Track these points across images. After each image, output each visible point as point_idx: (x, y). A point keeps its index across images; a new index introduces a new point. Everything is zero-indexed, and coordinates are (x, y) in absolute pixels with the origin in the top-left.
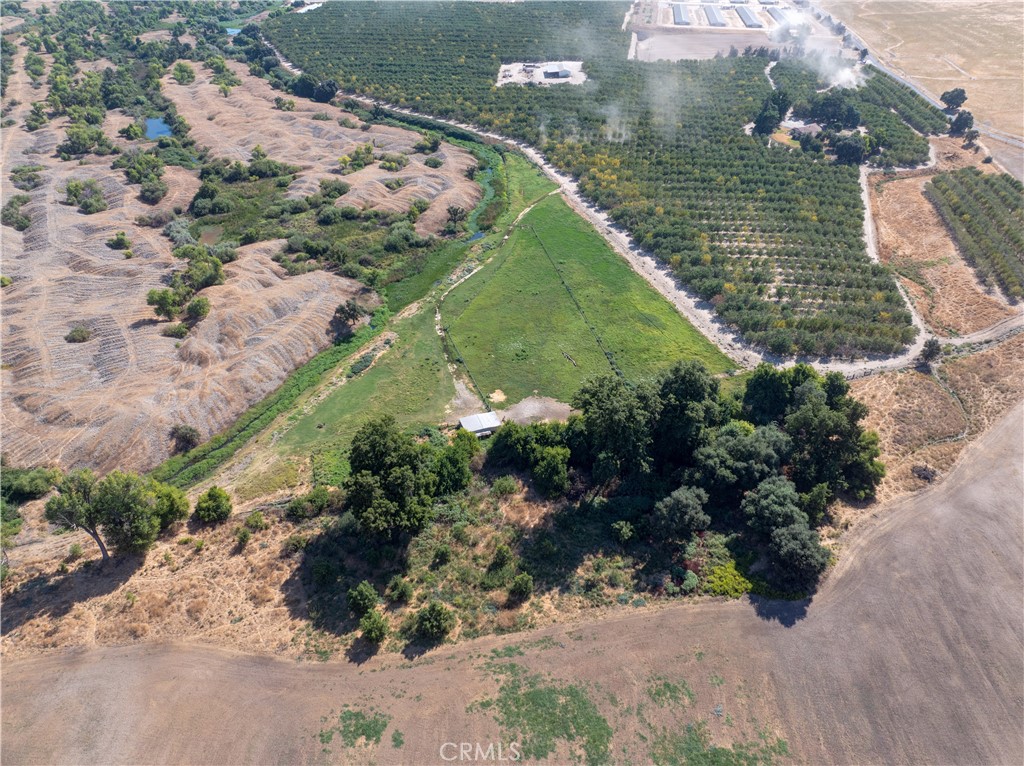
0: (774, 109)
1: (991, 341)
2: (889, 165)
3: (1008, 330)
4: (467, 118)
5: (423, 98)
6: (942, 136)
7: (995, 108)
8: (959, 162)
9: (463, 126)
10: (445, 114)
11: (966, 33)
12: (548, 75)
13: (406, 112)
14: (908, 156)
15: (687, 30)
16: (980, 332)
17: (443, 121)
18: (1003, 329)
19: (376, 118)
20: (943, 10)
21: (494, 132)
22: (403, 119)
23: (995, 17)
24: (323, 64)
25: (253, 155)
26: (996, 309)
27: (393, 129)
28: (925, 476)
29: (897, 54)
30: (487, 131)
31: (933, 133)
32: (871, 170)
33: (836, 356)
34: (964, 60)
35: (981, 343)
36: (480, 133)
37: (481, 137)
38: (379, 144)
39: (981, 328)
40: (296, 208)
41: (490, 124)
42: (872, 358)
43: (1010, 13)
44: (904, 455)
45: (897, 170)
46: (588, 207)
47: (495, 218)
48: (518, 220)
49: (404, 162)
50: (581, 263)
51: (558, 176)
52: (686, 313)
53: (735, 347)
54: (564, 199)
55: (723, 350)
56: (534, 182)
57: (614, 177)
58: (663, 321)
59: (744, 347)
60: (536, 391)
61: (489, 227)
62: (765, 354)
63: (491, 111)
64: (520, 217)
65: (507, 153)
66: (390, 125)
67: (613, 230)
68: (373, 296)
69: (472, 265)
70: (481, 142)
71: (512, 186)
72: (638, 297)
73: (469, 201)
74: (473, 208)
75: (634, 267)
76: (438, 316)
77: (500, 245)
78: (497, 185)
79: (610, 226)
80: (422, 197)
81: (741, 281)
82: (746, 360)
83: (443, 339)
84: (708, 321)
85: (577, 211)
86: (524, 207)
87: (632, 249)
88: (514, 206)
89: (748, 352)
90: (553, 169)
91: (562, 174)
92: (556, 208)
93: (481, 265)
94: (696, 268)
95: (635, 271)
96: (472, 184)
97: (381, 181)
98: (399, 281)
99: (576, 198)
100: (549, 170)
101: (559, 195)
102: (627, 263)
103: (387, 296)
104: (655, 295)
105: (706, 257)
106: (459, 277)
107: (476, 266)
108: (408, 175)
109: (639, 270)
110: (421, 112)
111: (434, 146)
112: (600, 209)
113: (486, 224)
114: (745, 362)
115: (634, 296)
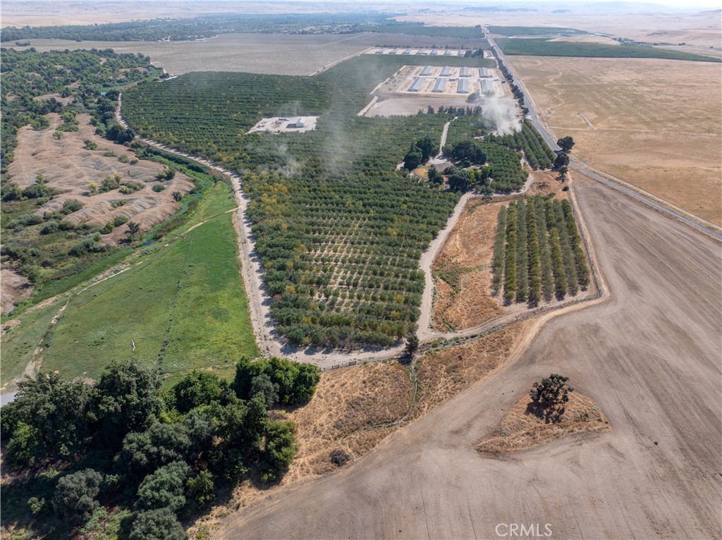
0: (418, 151)
1: (476, 336)
2: (489, 192)
3: (492, 327)
4: (208, 155)
5: (186, 142)
6: (546, 170)
7: (597, 150)
8: (547, 189)
9: (203, 162)
10: (194, 153)
11: (608, 98)
12: (289, 126)
14: (504, 185)
15: (413, 95)
16: (473, 328)
17: (192, 158)
18: (489, 326)
20: (606, 83)
21: (221, 166)
23: (637, 89)
24: (139, 118)
25: (36, 182)
26: (492, 309)
28: (338, 460)
29: (553, 112)
30: (216, 165)
31: (541, 168)
32: (473, 196)
33: (339, 347)
34: (596, 116)
35: (467, 338)
36: (211, 167)
37: (210, 169)
38: (133, 175)
39: (475, 324)
40: (31, 221)
41: (219, 160)
42: (366, 350)
43: (648, 86)
44: (335, 439)
45: (495, 195)
46: (245, 223)
47: (169, 230)
48: (186, 232)
49: (138, 187)
50: (206, 267)
51: (242, 199)
52: (252, 309)
53: (268, 338)
54: (233, 216)
55: (258, 341)
56: (222, 203)
57: (274, 200)
58: (231, 314)
59: (275, 338)
60: (85, 373)
61: (160, 237)
62: (286, 345)
63: (226, 151)
64: (190, 230)
65: (220, 181)
66: (153, 160)
67: (249, 240)
68: (29, 291)
69: (122, 267)
70: (207, 174)
71: (203, 206)
72: (227, 295)
73: (160, 217)
74: (161, 222)
75: (243, 270)
76: (64, 308)
77: (157, 251)
78: (193, 205)
79: (249, 237)
80: (128, 213)
81: (305, 282)
82: (268, 349)
83: (51, 326)
84: (263, 316)
85: (235, 226)
86: (200, 222)
87: (250, 256)
88: (192, 221)
89: (275, 342)
90: (242, 194)
91: (246, 197)
92: (222, 223)
93: (129, 267)
94: (278, 272)
95: (240, 274)
96: (174, 205)
97: (110, 202)
98: (59, 279)
99: (242, 215)
100: (239, 195)
101: (232, 213)
102: (239, 266)
103: (40, 290)
104: (241, 293)
105: (289, 263)
106: (104, 277)
107: (125, 268)
108: (132, 198)
109: (244, 272)
110: (181, 151)
111: (170, 176)
112: (253, 224)
113: (159, 235)
114: (266, 351)
115: (224, 294)
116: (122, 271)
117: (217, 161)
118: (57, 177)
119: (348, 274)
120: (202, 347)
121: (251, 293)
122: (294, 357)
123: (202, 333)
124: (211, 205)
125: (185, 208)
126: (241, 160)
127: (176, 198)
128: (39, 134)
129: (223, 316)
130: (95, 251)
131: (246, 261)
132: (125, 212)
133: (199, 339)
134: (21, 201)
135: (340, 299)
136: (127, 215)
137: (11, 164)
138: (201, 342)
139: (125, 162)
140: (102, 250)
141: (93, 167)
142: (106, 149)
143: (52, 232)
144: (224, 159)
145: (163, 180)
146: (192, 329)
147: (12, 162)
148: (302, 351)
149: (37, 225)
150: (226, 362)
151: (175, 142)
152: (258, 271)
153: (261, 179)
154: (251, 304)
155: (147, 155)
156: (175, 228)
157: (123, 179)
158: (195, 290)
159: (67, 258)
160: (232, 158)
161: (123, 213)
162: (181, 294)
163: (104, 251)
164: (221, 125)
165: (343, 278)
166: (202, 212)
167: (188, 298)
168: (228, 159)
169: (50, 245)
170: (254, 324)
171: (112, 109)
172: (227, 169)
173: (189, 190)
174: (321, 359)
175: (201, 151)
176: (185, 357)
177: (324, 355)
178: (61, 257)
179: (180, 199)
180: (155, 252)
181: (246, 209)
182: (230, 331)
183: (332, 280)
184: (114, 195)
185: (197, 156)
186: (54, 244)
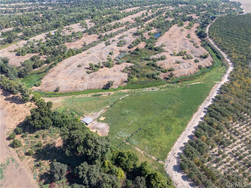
5: (224, 44)
13: (216, 46)
21: (230, 59)
22: (212, 48)
25: (161, 45)
36: (226, 58)
37: (224, 59)
38: (193, 52)
46: (217, 91)
47: (185, 81)
48: (190, 84)
49: (190, 58)
50: (183, 104)
51: (226, 78)
52: (182, 136)
53: (175, 155)
54: (215, 85)
55: (170, 153)
56: (216, 77)
57: (239, 86)
58: (172, 132)
59: (177, 158)
60: (110, 123)
61: (179, 82)
62: (178, 165)
63: (238, 53)
64: (193, 84)
65: (224, 66)
66: (205, 48)
67: (211, 100)
68: (125, 84)
69: (156, 89)
70: (222, 61)
71: (207, 75)
72: (179, 122)
73: (186, 74)
74: (185, 76)
75: (196, 114)
76: (128, 95)
77: (173, 87)
78: (203, 73)
79: (212, 99)
80: (177, 68)
81: (215, 139)
82: (169, 161)
83: (119, 100)
84: (183, 143)
85: (212, 90)
86: (199, 82)
87: (205, 108)
88: (197, 80)
89: (175, 159)
90: (228, 76)
91: (228, 78)
92: (208, 86)
93: (159, 90)
94: (207, 125)
95: (193, 115)
96: (196, 70)
97: (176, 60)
98: (136, 83)
99: (219, 86)
100: (227, 76)
101: (216, 83)
102: (196, 111)
103: (128, 85)
104: (184, 125)
105: (215, 124)
106: (148, 90)
107: (157, 89)
108: (184, 62)
109: (195, 115)
110: (219, 48)
111: (205, 57)
112: (220, 93)
113: (179, 81)
114: (168, 161)
115: (178, 121)
116: (155, 90)
117: (230, 57)
118: (169, 45)
119: (243, 149)
120: (149, 139)
121: (189, 127)
122: (175, 174)
123: (154, 134)
124: (211, 76)
125: (200, 73)
126: (240, 60)
127: (199, 67)
128: (178, 28)
129: (169, 131)
130: (154, 78)
131: (201, 110)
132: (176, 67)
133: (152, 135)
134: (152, 51)
135: (225, 160)
136: (176, 68)
137: (161, 37)
138: (151, 138)
139: (195, 46)
140: (156, 79)
141: (183, 45)
142: (193, 39)
143: (149, 65)
144: (234, 57)
145: (202, 58)
146: (153, 129)
147: (162, 36)
148: (182, 174)
149: (148, 61)
150: (150, 154)
151: (219, 43)
152: (201, 118)
153: (243, 72)
154: (184, 133)
155: (204, 46)
156: (188, 80)
157: (188, 53)
158: (170, 112)
159: (145, 77)
160: (237, 57)
161: (175, 67)
162: (164, 111)
163: (157, 79)
164: (246, 40)
165: (238, 149)
166: (204, 78)
167: (165, 114)
168: (235, 57)
169: (145, 70)
170: (176, 144)
171: (208, 24)
172: (231, 61)
173: (207, 65)
174: (186, 186)
175: (226, 50)
176: (140, 140)
177: (189, 186)
178: (143, 76)
179: (201, 68)
180: (172, 88)
181: (223, 84)
182: (164, 140)
183: (230, 146)
184: (180, 58)
185: (224, 51)
186: (146, 70)
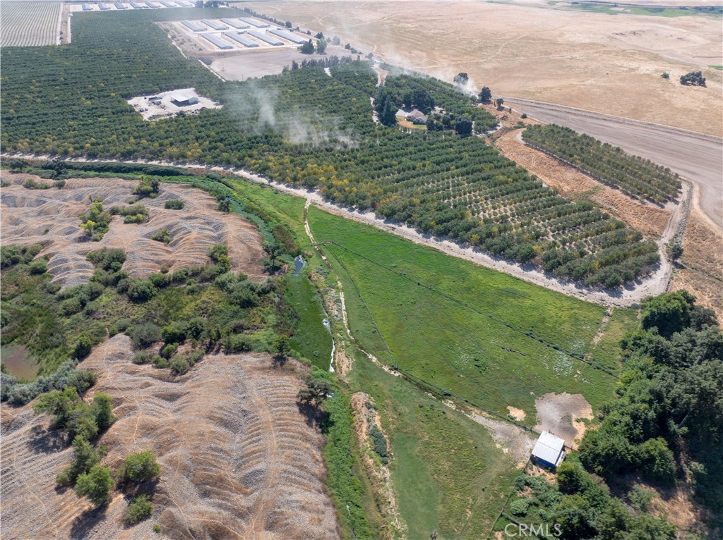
2: (484, 130)
4: (154, 155)
5: (92, 145)
8: (509, 120)
9: (155, 163)
12: (179, 104)
13: (82, 160)
17: (130, 162)
19: (60, 173)
21: (191, 162)
22: (87, 168)
26: (659, 214)
27: (89, 181)
30: (184, 163)
36: (180, 166)
37: (184, 169)
39: (663, 227)
45: (490, 133)
48: (313, 239)
51: (293, 190)
52: (525, 278)
53: (584, 293)
54: (320, 208)
55: (581, 298)
57: (346, 181)
61: (299, 253)
64: (310, 235)
65: (225, 179)
68: (293, 363)
69: (334, 295)
71: (266, 208)
75: (446, 252)
76: (372, 357)
77: (327, 266)
78: (254, 211)
79: (387, 223)
82: (602, 300)
83: (406, 378)
85: (346, 217)
86: (302, 224)
89: (596, 293)
91: (294, 187)
92: (327, 218)
93: (339, 291)
94: (496, 240)
97: (147, 236)
98: (293, 335)
99: (332, 206)
100: (281, 187)
101: (313, 207)
102: (436, 250)
103: (304, 356)
104: (488, 271)
106: (339, 311)
107: (338, 294)
109: (452, 254)
111: (156, 189)
117: (182, 158)
121: (497, 267)
125: (252, 216)
131: (432, 243)
150: (598, 324)
154: (517, 275)
160: (200, 150)
166: (282, 216)
170: (553, 288)
180: (330, 268)
